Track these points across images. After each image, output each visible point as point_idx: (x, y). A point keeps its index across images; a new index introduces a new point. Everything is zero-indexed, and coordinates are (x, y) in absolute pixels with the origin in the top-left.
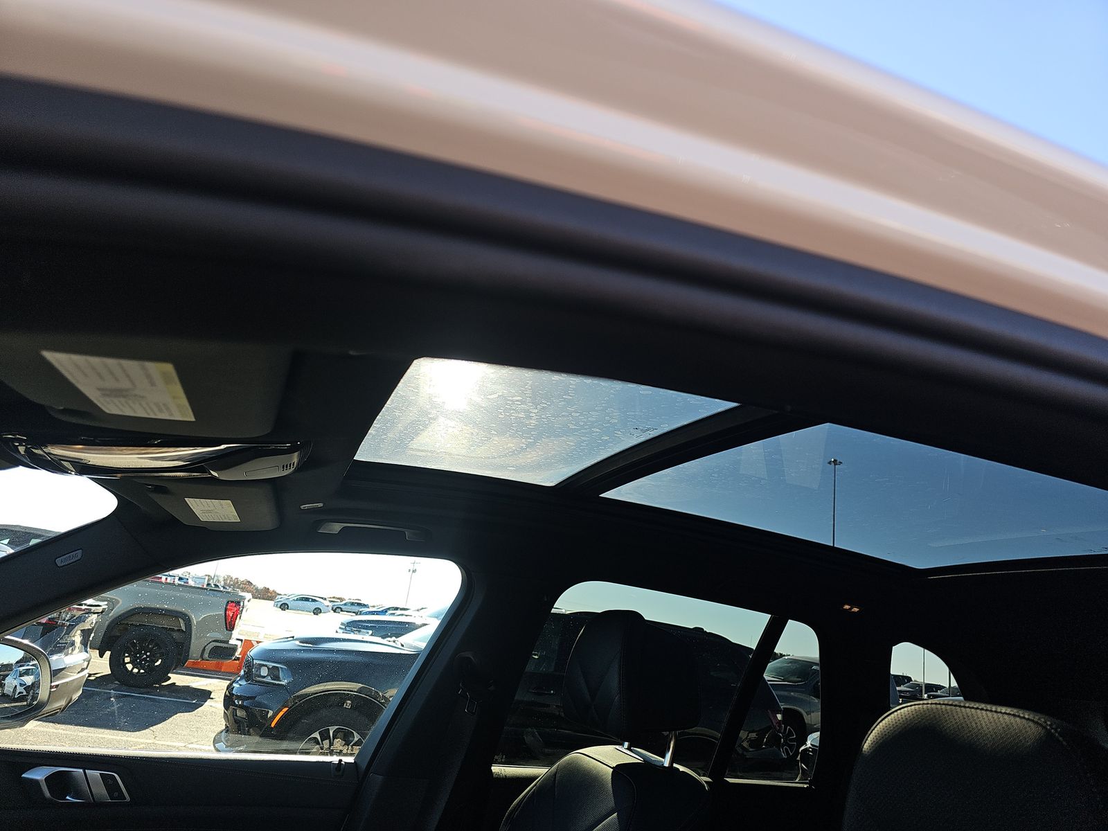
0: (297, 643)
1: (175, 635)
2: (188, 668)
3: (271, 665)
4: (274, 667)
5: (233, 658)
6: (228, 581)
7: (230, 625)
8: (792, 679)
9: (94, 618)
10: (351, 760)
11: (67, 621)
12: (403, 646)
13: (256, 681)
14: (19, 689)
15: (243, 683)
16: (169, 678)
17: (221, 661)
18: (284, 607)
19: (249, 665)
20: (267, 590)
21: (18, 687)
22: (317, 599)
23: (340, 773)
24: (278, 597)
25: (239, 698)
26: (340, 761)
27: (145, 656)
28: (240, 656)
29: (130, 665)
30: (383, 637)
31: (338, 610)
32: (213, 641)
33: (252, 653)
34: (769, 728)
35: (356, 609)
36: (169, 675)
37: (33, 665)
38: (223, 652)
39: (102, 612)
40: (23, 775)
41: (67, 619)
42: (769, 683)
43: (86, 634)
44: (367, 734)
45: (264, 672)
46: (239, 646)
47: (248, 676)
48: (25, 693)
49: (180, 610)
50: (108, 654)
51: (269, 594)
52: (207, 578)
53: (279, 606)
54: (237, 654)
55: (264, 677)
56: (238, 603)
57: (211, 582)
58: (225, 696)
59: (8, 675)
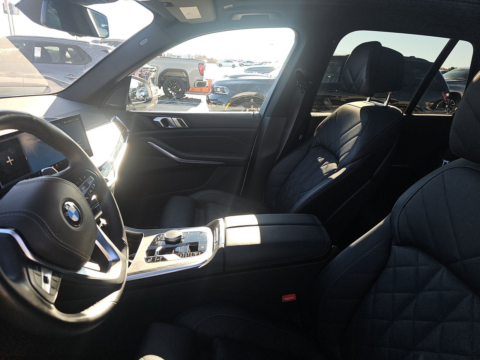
0: (229, 78)
1: (183, 79)
2: (190, 91)
3: (221, 87)
4: (222, 88)
5: (206, 86)
6: (196, 56)
7: (202, 73)
8: (459, 78)
9: (153, 73)
10: (258, 112)
11: (145, 75)
12: (271, 76)
13: (216, 94)
14: (142, 97)
15: (212, 94)
16: (185, 96)
17: (201, 88)
18: (220, 65)
19: (213, 87)
20: (212, 59)
21: (141, 96)
22: (232, 61)
23: (254, 117)
24: (217, 61)
25: (211, 100)
26: (254, 113)
27: (175, 88)
28: (208, 86)
29: (171, 91)
30: (263, 74)
31: (242, 65)
32: (197, 80)
33: (213, 83)
34: (442, 100)
35: (249, 64)
36: (185, 94)
37: (143, 88)
38: (201, 84)
39: (155, 71)
40: (154, 120)
41: (145, 74)
42: (446, 81)
43: (153, 79)
44: (262, 103)
45: (219, 90)
46: (207, 82)
47: (213, 92)
48: (143, 98)
49: (182, 69)
50: (162, 87)
51: (213, 61)
52: (188, 56)
53: (218, 65)
54: (207, 85)
55: (219, 92)
56: (203, 64)
57: (190, 57)
58: (207, 100)
59: (136, 92)
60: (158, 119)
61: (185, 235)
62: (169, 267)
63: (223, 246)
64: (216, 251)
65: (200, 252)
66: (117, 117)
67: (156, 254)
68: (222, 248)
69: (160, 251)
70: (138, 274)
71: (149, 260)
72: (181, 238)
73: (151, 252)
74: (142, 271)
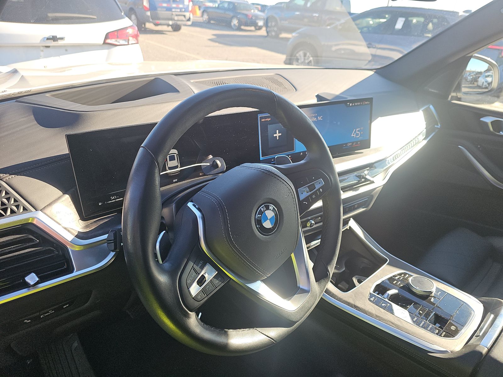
40: (481, 119)
60: (488, 120)
61: (438, 294)
62: (391, 324)
63: (484, 351)
64: (467, 350)
65: (444, 333)
66: (431, 107)
67: (386, 295)
68: (481, 353)
69: (392, 295)
70: (351, 307)
71: (373, 298)
72: (431, 295)
73: (381, 289)
74: (357, 307)
